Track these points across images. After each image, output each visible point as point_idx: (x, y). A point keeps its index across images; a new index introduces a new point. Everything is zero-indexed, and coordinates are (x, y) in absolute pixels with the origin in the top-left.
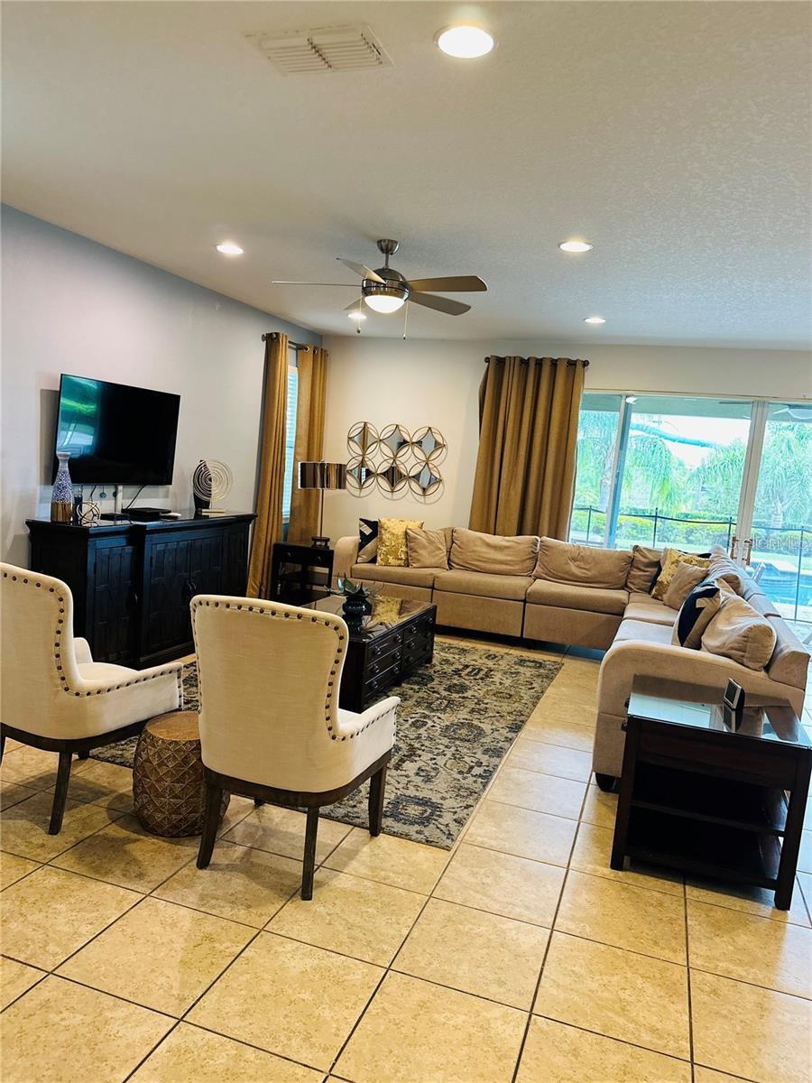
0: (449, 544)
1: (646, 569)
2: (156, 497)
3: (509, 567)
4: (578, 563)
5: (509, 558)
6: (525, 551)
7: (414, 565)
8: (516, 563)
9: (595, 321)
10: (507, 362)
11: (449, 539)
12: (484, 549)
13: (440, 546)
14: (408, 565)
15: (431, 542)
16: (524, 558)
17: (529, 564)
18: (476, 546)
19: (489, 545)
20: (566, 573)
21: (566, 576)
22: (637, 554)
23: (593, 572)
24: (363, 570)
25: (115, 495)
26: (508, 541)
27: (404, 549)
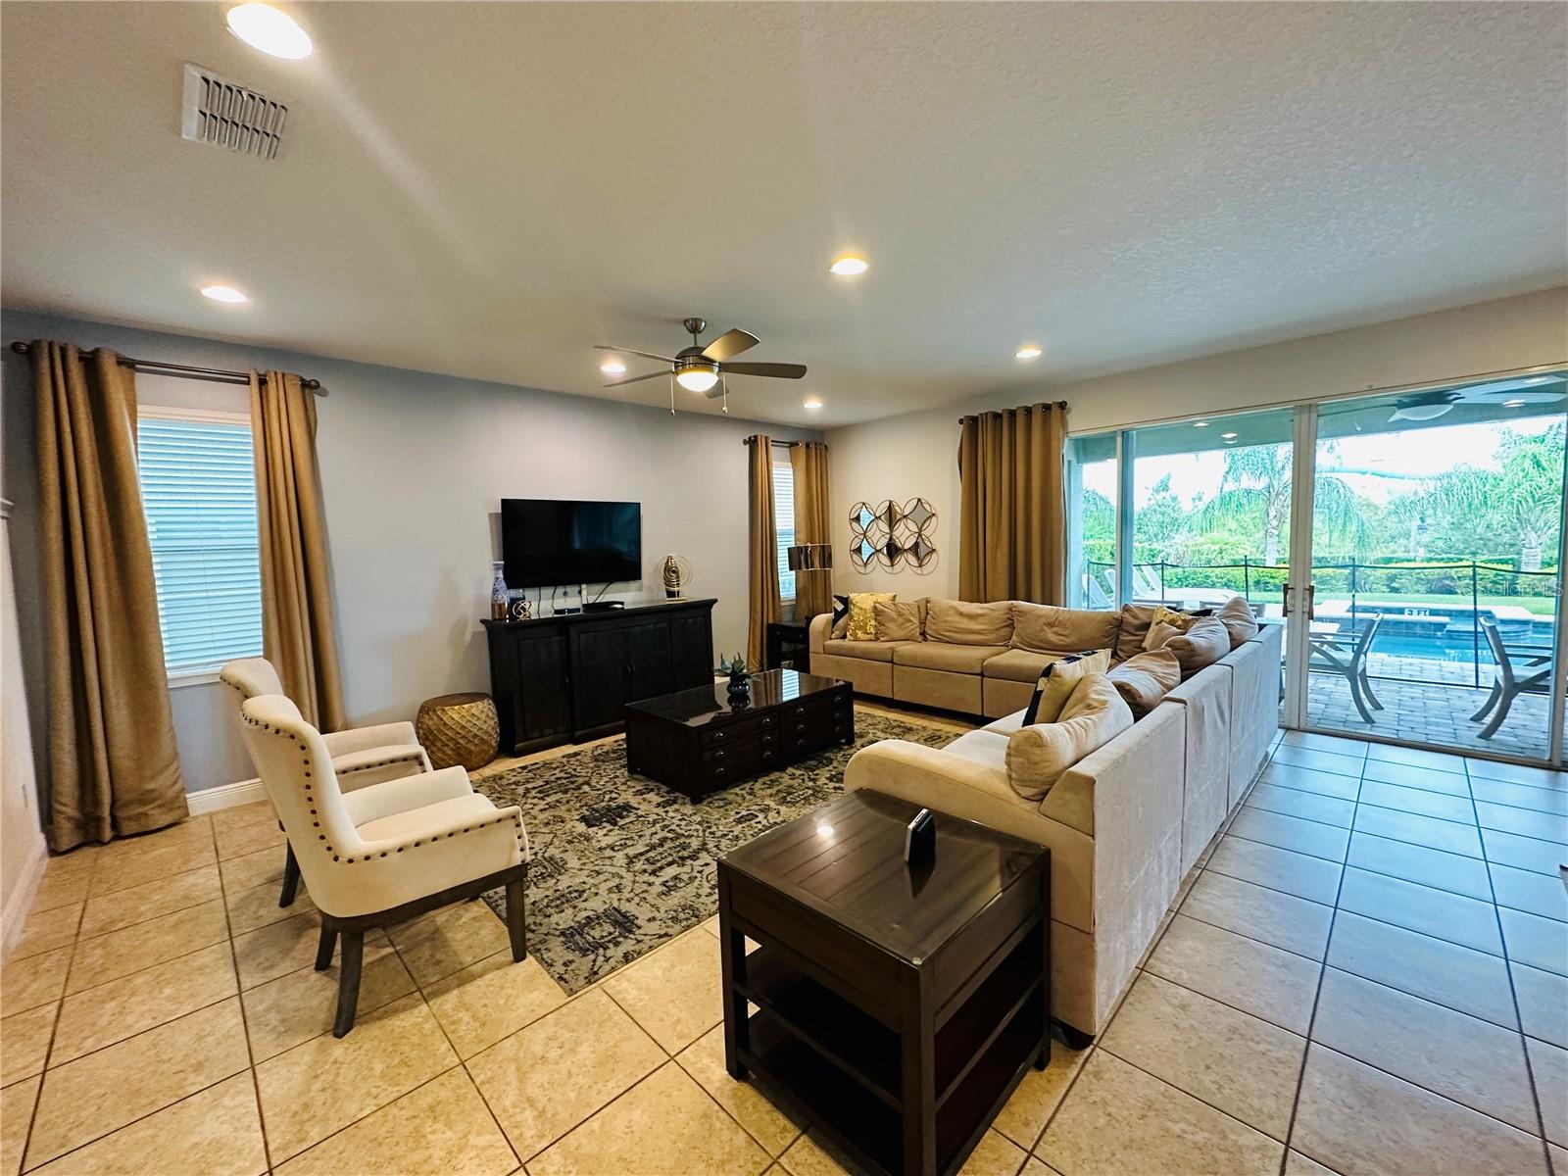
0: (923, 615)
1: (1138, 633)
2: (628, 591)
3: (982, 637)
4: (1055, 629)
5: (983, 627)
6: (999, 618)
7: (882, 639)
8: (991, 632)
9: (1028, 354)
10: (980, 419)
11: (923, 610)
12: (957, 619)
13: (912, 618)
14: (877, 639)
15: (900, 614)
16: (999, 626)
17: (1005, 632)
18: (948, 615)
19: (961, 614)
20: (1042, 641)
21: (1042, 645)
22: (1126, 615)
23: (1072, 638)
24: (832, 646)
25: (580, 592)
26: (983, 608)
27: (873, 622)
